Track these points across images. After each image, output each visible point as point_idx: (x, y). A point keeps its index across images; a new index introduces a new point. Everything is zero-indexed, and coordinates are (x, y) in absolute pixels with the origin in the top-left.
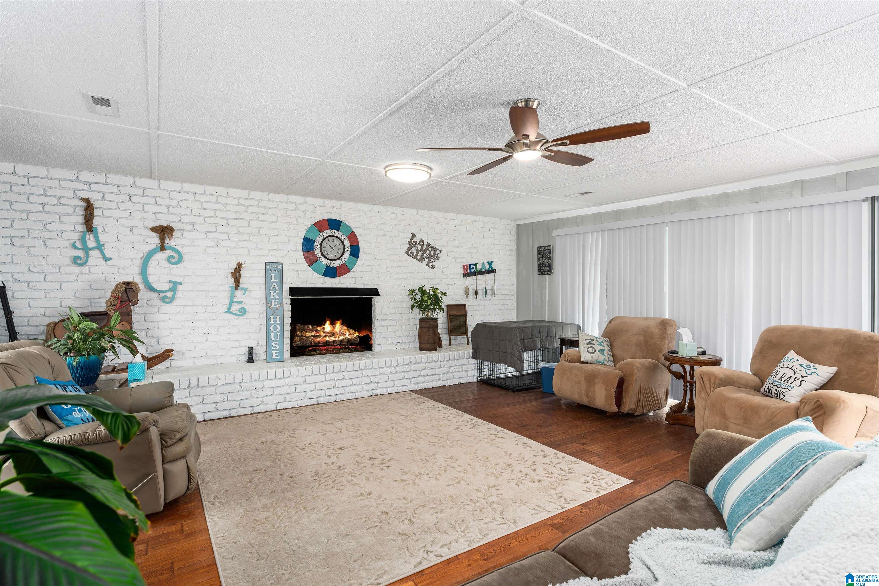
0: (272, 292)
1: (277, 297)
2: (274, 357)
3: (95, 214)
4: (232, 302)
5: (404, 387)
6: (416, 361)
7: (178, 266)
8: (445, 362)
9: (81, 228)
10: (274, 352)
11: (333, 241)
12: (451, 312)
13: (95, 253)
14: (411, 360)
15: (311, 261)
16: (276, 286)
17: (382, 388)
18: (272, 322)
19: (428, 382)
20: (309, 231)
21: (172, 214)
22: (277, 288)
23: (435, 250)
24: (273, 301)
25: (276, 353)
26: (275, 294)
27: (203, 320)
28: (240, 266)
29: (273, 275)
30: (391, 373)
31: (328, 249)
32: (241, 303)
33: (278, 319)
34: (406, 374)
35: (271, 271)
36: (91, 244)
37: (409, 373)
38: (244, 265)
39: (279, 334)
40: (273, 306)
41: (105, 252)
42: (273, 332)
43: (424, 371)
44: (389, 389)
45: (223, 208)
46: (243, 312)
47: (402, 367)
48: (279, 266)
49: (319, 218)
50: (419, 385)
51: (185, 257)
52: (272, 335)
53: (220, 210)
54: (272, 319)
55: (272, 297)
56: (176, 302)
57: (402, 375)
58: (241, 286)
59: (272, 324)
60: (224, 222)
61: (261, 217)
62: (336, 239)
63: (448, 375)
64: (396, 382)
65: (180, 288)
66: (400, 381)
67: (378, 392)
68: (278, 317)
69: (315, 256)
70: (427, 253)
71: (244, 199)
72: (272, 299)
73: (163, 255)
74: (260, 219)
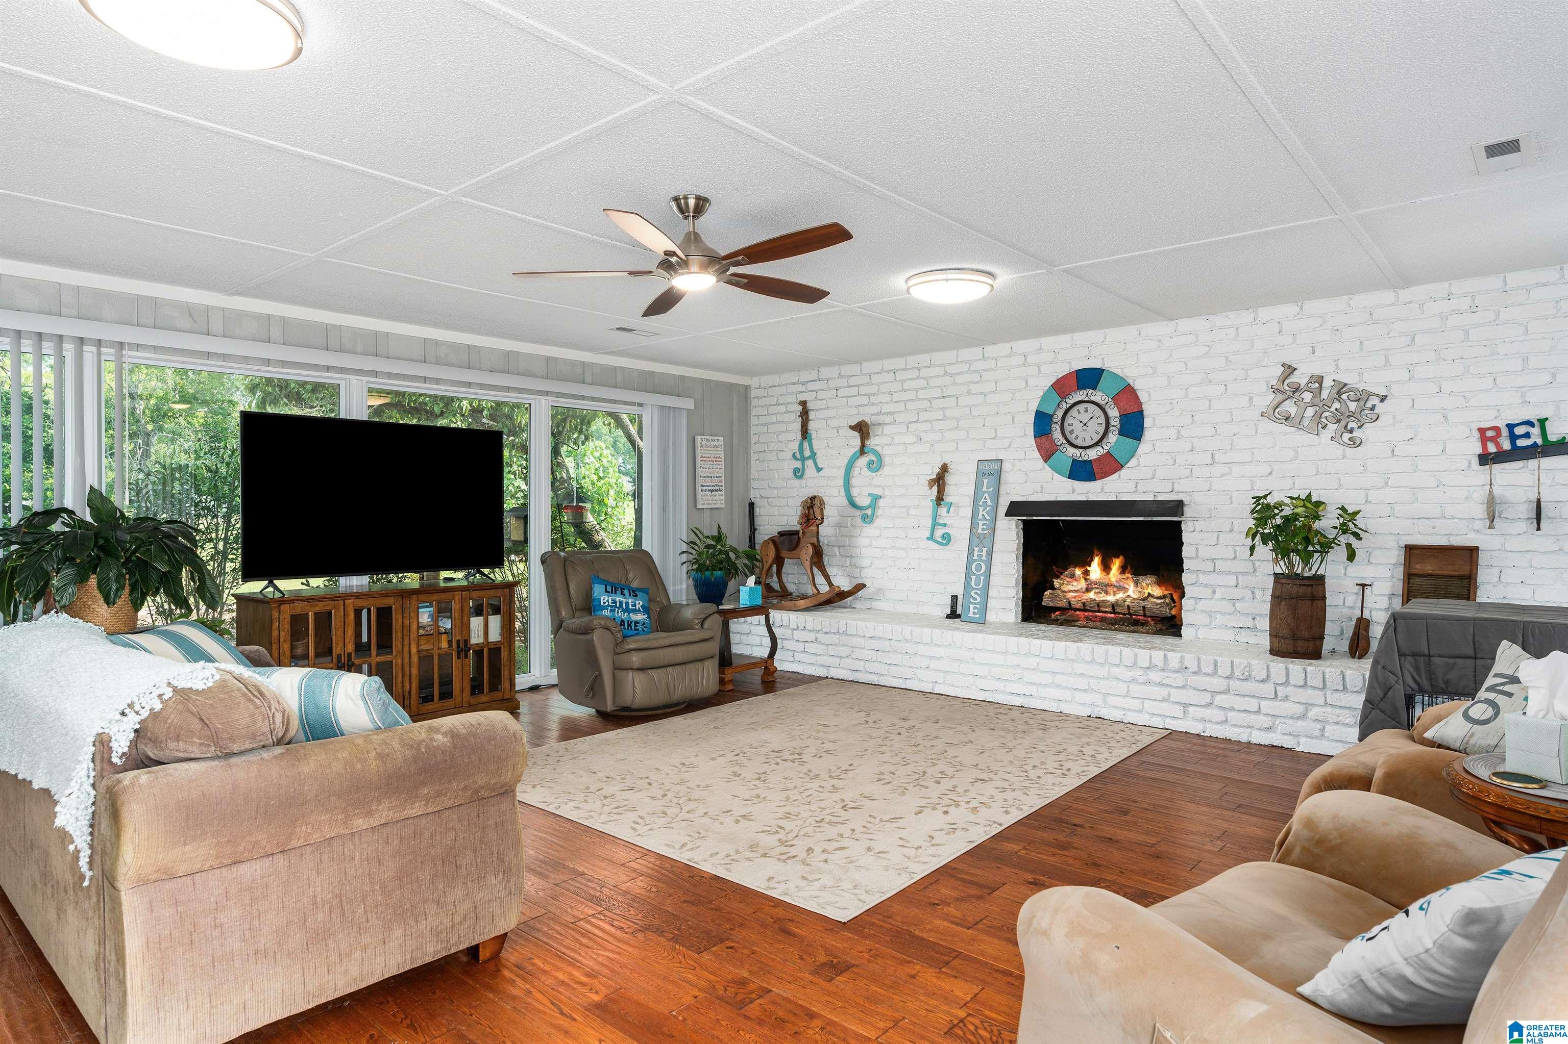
0: (981, 509)
1: (987, 517)
2: (971, 615)
3: (810, 417)
4: (935, 525)
5: (1168, 721)
6: (1199, 667)
7: (878, 473)
8: (1290, 689)
9: (799, 437)
10: (972, 606)
11: (1086, 410)
12: (1418, 566)
13: (809, 463)
14: (1186, 664)
15: (1048, 453)
16: (988, 500)
17: (1116, 707)
18: (975, 557)
19: (1234, 725)
20: (1044, 398)
21: (873, 404)
22: (989, 503)
23: (1363, 397)
24: (981, 523)
25: (975, 608)
26: (984, 513)
27: (904, 549)
28: (944, 469)
29: (985, 481)
30: (1134, 680)
31: (1078, 427)
32: (945, 525)
33: (984, 553)
34: (1173, 691)
35: (984, 474)
36: (807, 453)
37: (1180, 691)
38: (950, 467)
39: (982, 578)
40: (980, 531)
41: (818, 461)
42: (975, 574)
43: (1224, 696)
44: (1130, 714)
45: (925, 385)
46: (947, 539)
47: (1162, 674)
48: (997, 466)
49: (1064, 370)
50: (1208, 725)
51: (887, 460)
52: (973, 577)
53: (923, 389)
54: (976, 553)
55: (980, 517)
56: (878, 522)
57: (1164, 692)
58: (948, 499)
59: (976, 560)
60: (926, 404)
61: (975, 388)
62: (1092, 407)
63: (1300, 723)
64: (1147, 704)
65: (881, 503)
66: (1155, 703)
67: (1104, 713)
68: (985, 550)
69: (1052, 441)
70: (1333, 409)
71: (951, 364)
72: (980, 520)
73: (863, 461)
74: (973, 392)
